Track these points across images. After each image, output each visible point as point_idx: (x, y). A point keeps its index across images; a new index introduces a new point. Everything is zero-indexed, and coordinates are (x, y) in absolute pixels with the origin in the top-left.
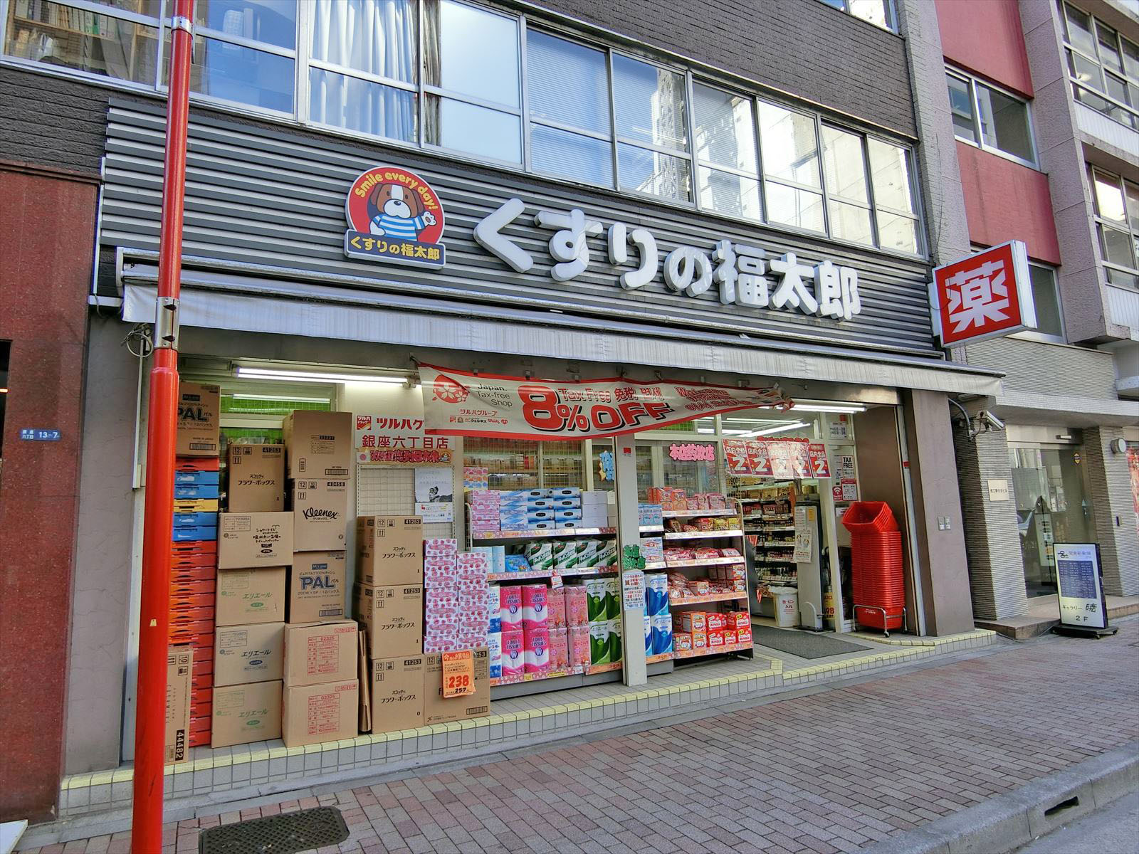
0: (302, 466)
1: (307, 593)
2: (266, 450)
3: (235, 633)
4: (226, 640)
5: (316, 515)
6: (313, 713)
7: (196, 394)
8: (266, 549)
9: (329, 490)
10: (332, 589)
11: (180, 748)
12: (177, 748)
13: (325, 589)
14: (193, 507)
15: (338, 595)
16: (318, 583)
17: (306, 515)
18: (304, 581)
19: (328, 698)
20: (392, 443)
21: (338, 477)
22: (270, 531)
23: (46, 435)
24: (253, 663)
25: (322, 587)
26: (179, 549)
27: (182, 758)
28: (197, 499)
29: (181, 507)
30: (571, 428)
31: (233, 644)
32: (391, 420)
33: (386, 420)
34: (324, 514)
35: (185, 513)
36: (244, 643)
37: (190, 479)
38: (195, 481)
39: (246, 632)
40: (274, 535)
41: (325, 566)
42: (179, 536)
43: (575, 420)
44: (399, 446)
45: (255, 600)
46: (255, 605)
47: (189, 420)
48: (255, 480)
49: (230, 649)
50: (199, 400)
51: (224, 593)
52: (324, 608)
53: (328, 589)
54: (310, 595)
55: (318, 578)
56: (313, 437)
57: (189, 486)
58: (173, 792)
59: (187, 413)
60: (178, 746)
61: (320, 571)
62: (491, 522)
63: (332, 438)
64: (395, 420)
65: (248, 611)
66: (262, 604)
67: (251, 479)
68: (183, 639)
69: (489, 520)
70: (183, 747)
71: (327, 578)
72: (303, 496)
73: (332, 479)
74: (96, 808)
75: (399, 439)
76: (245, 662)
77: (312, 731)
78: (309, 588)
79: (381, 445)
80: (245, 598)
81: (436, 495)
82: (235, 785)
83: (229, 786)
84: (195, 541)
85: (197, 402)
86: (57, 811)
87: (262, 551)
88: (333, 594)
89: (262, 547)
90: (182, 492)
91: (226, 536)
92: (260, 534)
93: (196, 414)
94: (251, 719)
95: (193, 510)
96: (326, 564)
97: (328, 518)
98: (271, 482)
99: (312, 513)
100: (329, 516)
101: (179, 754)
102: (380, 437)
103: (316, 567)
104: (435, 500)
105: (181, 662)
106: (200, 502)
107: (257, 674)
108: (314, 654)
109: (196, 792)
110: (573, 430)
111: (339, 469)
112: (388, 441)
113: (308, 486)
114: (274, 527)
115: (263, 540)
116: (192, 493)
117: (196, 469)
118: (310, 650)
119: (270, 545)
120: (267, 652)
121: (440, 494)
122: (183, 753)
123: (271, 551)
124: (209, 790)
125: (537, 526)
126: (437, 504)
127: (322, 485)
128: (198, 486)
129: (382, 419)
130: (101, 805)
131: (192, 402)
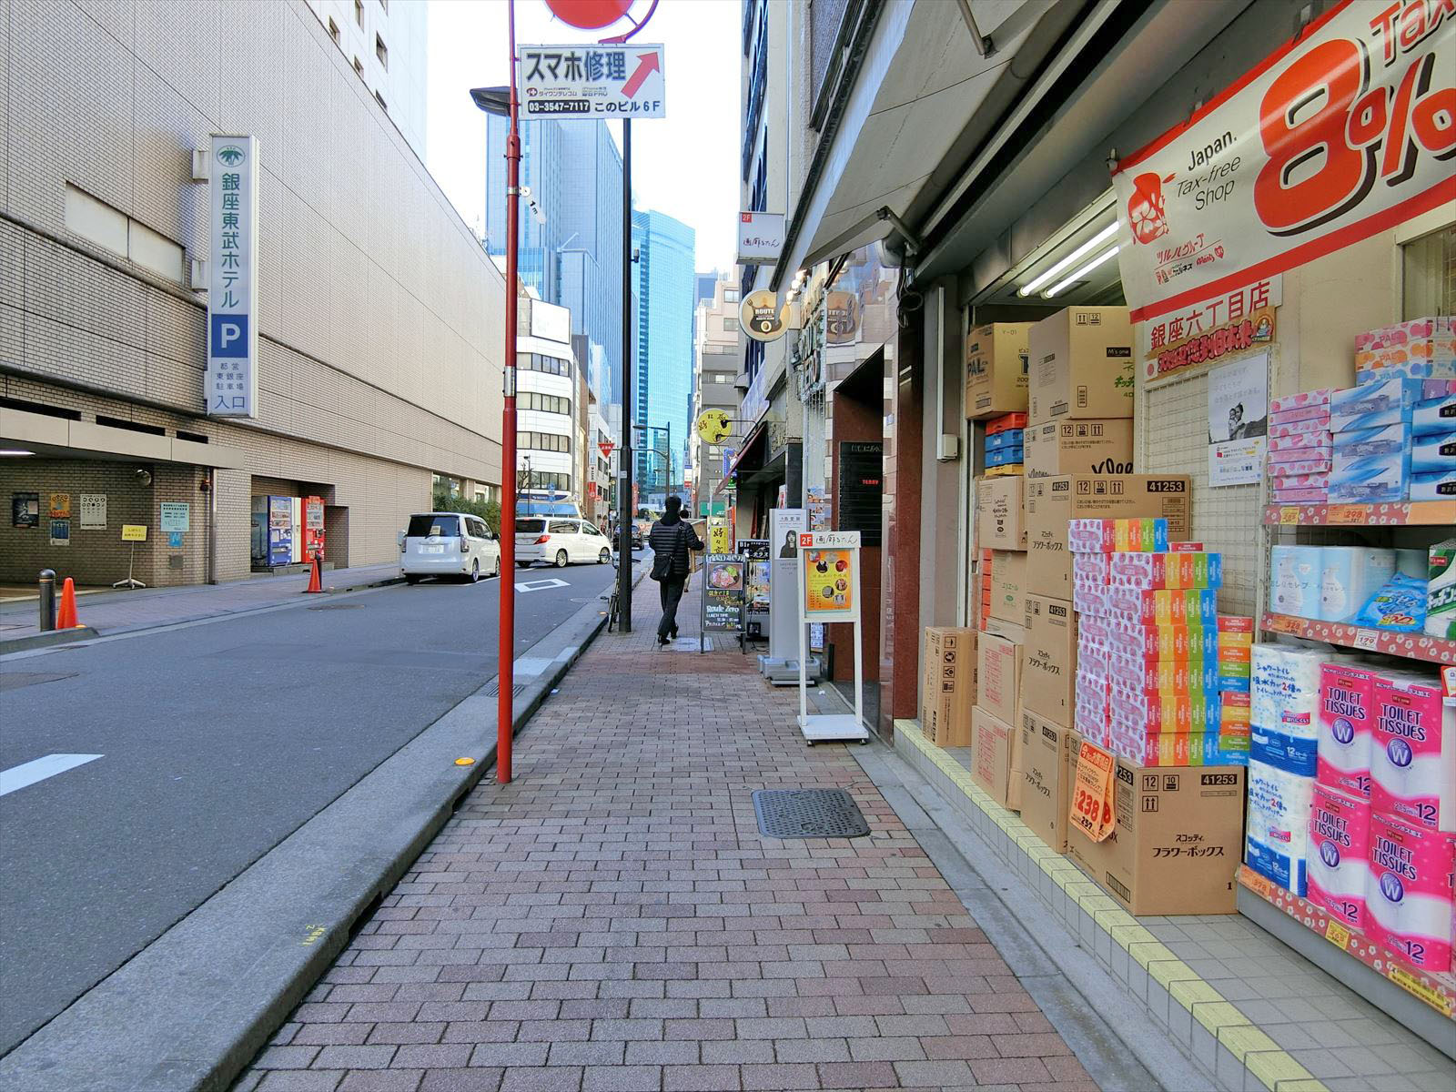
30: (1400, 170)
43: (1410, 130)
62: (1311, 481)
69: (1307, 476)
81: (1240, 423)
104: (1238, 435)
110: (1408, 172)
121: (1246, 419)
125: (1439, 490)
126: (1241, 442)
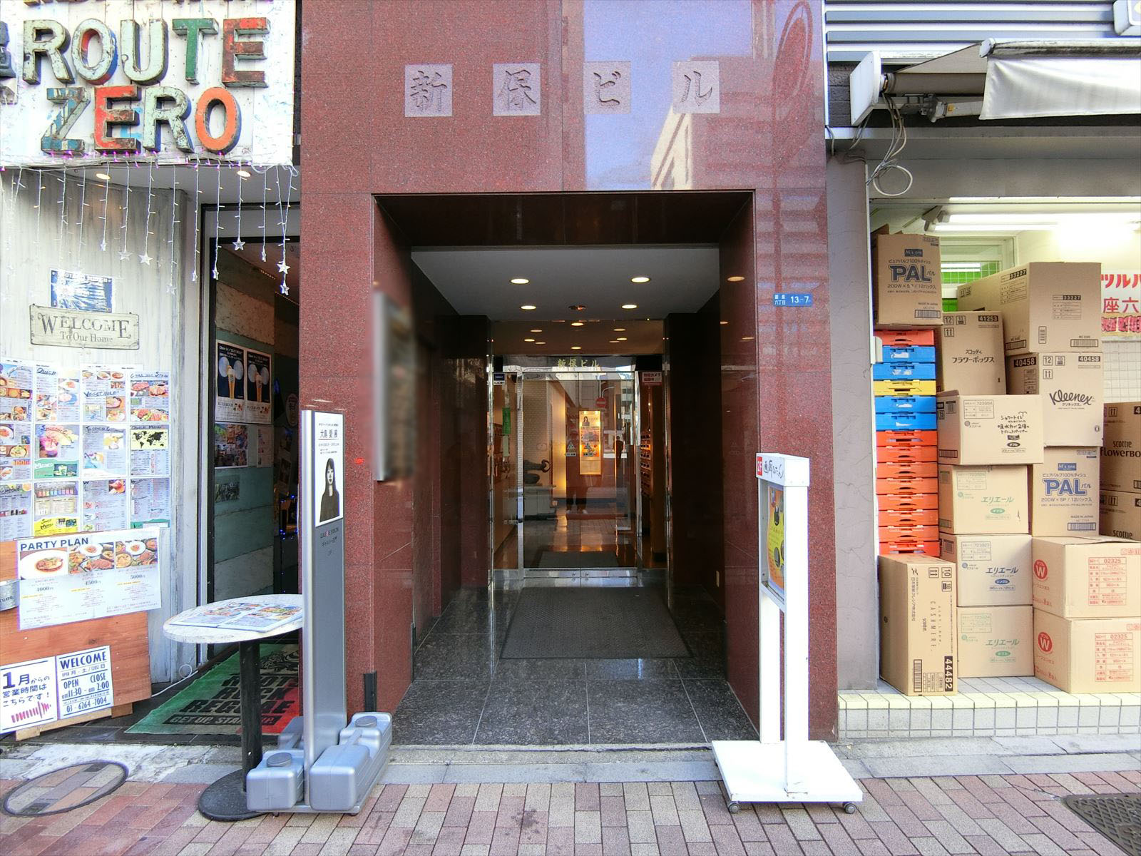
0: (1043, 336)
1: (1053, 500)
2: (981, 319)
3: (976, 544)
4: (968, 551)
5: (1066, 400)
6: (1101, 655)
7: (919, 248)
8: (1014, 442)
9: (1080, 367)
10: (1083, 497)
11: (949, 677)
12: (946, 677)
13: (1075, 496)
14: (908, 390)
15: (1091, 505)
16: (1066, 487)
17: (1053, 399)
18: (1049, 485)
19: (1119, 637)
20: (1122, 306)
21: (1085, 349)
22: (1016, 420)
23: (797, 299)
24: (1000, 582)
25: (1071, 493)
26: (898, 440)
27: (951, 690)
28: (912, 380)
29: (896, 390)
31: (977, 557)
32: (1119, 276)
33: (1112, 276)
34: (1075, 398)
35: (902, 397)
36: (988, 557)
37: (904, 355)
38: (910, 358)
39: (989, 544)
40: (1022, 423)
41: (1074, 467)
42: (898, 424)
44: (1131, 311)
45: (995, 505)
46: (997, 511)
47: (913, 281)
48: (972, 357)
49: (973, 563)
50: (921, 256)
51: (961, 495)
52: (1074, 520)
53: (1079, 497)
54: (1055, 502)
55: (1066, 482)
56: (1055, 298)
57: (904, 364)
58: (952, 729)
59: (910, 273)
60: (947, 675)
61: (1067, 472)
63: (1078, 298)
64: (1125, 276)
65: (988, 517)
66: (1004, 511)
67: (967, 356)
68: (908, 546)
70: (952, 677)
71: (1077, 482)
72: (1049, 375)
73: (1084, 352)
74: (873, 734)
75: (1130, 301)
76: (991, 580)
77: (1100, 677)
78: (1055, 493)
79: (1107, 311)
80: (985, 501)
82: (1020, 732)
83: (1012, 732)
84: (913, 430)
85: (920, 258)
86: (837, 732)
87: (1009, 445)
88: (1083, 502)
89: (1009, 439)
90: (897, 372)
91: (967, 424)
92: (1005, 423)
93: (920, 274)
94: (1000, 648)
95: (910, 393)
96: (1075, 464)
97: (1081, 403)
98: (990, 359)
99: (1060, 398)
100: (1081, 401)
101: (949, 684)
102: (1105, 300)
103: (1063, 467)
105: (944, 576)
106: (916, 383)
107: (1003, 596)
108: (1097, 579)
109: (977, 733)
111: (1087, 339)
112: (1116, 305)
113: (1054, 361)
114: (1021, 414)
115: (1009, 430)
116: (908, 373)
117: (910, 343)
118: (1091, 574)
119: (1018, 437)
120: (1015, 571)
122: (952, 683)
123: (1019, 445)
124: (990, 733)
127: (1071, 359)
128: (913, 364)
129: (1106, 276)
130: (878, 732)
131: (915, 258)
